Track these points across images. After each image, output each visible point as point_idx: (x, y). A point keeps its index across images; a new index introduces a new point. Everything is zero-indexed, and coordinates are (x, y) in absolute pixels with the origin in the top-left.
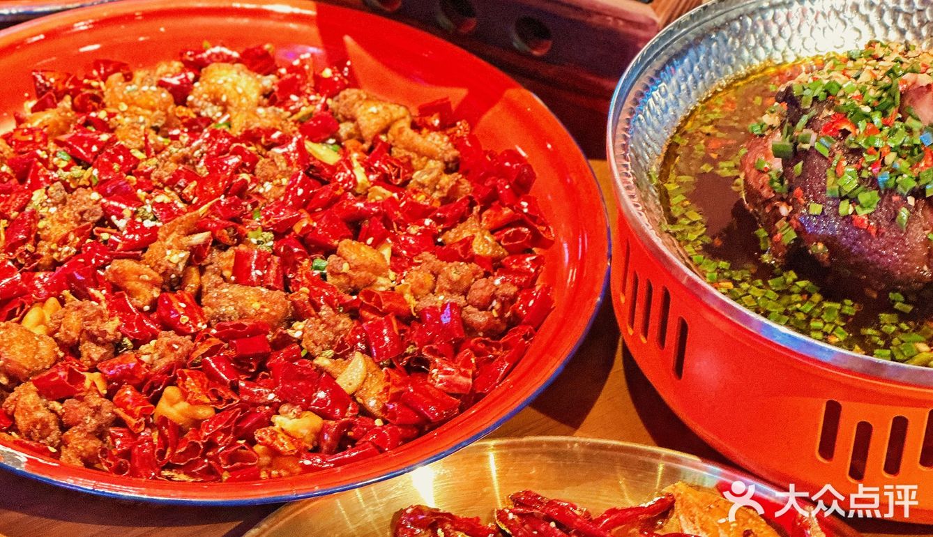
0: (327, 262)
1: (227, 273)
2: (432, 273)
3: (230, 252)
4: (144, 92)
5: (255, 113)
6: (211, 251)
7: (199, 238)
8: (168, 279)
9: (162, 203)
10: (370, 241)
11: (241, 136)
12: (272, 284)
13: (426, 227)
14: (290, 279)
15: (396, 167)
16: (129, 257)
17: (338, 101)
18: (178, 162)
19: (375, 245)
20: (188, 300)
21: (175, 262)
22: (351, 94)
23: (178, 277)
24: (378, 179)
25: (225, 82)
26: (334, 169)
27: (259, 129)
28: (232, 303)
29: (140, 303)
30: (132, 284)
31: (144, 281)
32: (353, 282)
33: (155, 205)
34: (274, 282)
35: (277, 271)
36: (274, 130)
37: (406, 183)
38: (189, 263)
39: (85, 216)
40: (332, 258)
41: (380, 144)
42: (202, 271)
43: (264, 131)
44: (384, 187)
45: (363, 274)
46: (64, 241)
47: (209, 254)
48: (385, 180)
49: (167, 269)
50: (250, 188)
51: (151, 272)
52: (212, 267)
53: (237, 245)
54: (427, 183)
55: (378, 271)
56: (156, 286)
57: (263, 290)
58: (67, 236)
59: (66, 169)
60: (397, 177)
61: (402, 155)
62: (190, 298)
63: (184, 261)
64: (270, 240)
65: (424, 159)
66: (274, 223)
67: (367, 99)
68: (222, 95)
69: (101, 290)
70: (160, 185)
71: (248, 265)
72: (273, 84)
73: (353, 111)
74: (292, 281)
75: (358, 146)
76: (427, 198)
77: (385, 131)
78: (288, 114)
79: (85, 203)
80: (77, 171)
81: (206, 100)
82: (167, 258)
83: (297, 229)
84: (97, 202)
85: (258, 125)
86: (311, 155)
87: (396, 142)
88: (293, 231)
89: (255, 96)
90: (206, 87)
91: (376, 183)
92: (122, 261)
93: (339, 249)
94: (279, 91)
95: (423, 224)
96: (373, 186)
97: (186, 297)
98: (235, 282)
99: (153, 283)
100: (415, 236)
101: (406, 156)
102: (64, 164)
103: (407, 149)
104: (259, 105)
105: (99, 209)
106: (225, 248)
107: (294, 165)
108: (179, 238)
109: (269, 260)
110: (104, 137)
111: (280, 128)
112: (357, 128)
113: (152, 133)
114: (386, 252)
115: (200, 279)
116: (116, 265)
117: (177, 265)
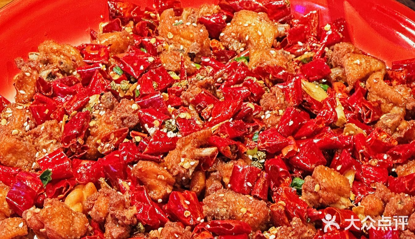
0: (303, 181)
1: (226, 180)
2: (383, 200)
3: (230, 164)
4: (187, 26)
5: (268, 53)
6: (216, 162)
7: (207, 151)
8: (179, 180)
9: (184, 119)
10: (339, 168)
11: (255, 71)
12: (258, 195)
13: (384, 160)
14: (273, 191)
15: (368, 109)
16: (151, 160)
17: (333, 50)
18: (201, 87)
19: (342, 172)
20: (192, 198)
21: (187, 168)
22: (343, 46)
23: (188, 179)
24: (353, 117)
25: (249, 25)
26: (320, 105)
27: (268, 67)
28: (225, 206)
29: (156, 196)
30: (151, 181)
31: (160, 180)
32: (321, 199)
33: (179, 119)
34: (260, 194)
35: (264, 185)
36: (281, 69)
37: (374, 122)
38: (197, 169)
39: (125, 121)
40: (308, 178)
41: (359, 89)
42: (207, 176)
43: (272, 69)
44: (356, 125)
45: (330, 194)
46: (106, 139)
47: (214, 163)
48: (358, 119)
49: (179, 173)
50: (254, 114)
51: (167, 173)
52: (215, 174)
53: (237, 159)
54: (390, 125)
55: (341, 193)
56: (170, 185)
57: (251, 198)
58: (109, 135)
59: (118, 82)
60: (368, 117)
61: (375, 100)
62: (194, 197)
63: (193, 168)
64: (262, 159)
65: (390, 105)
66: (267, 145)
67: (354, 53)
68: (246, 35)
69: (128, 182)
70: (186, 102)
71: (242, 177)
72: (286, 31)
73: (343, 60)
74: (275, 193)
75: (343, 88)
76: (388, 137)
77: (364, 79)
78: (293, 56)
79: (126, 111)
80: (125, 84)
81: (233, 37)
82: (180, 164)
83: (285, 152)
84: (135, 111)
85: (269, 63)
86: (305, 92)
87: (372, 89)
88: (282, 153)
89: (270, 39)
90: (235, 27)
91: (351, 120)
92: (145, 162)
93: (314, 172)
94: (289, 37)
95: (382, 158)
96: (348, 122)
97: (191, 196)
98: (231, 189)
99: (167, 183)
100: (374, 167)
101: (377, 101)
102: (116, 77)
103: (379, 95)
104: (273, 47)
105: (136, 117)
106: (227, 160)
107: (291, 99)
108: (192, 149)
109: (259, 175)
110: (151, 59)
111: (285, 67)
112: (344, 74)
113: (188, 59)
114: (351, 178)
115: (205, 182)
116: (141, 165)
117: (188, 170)
